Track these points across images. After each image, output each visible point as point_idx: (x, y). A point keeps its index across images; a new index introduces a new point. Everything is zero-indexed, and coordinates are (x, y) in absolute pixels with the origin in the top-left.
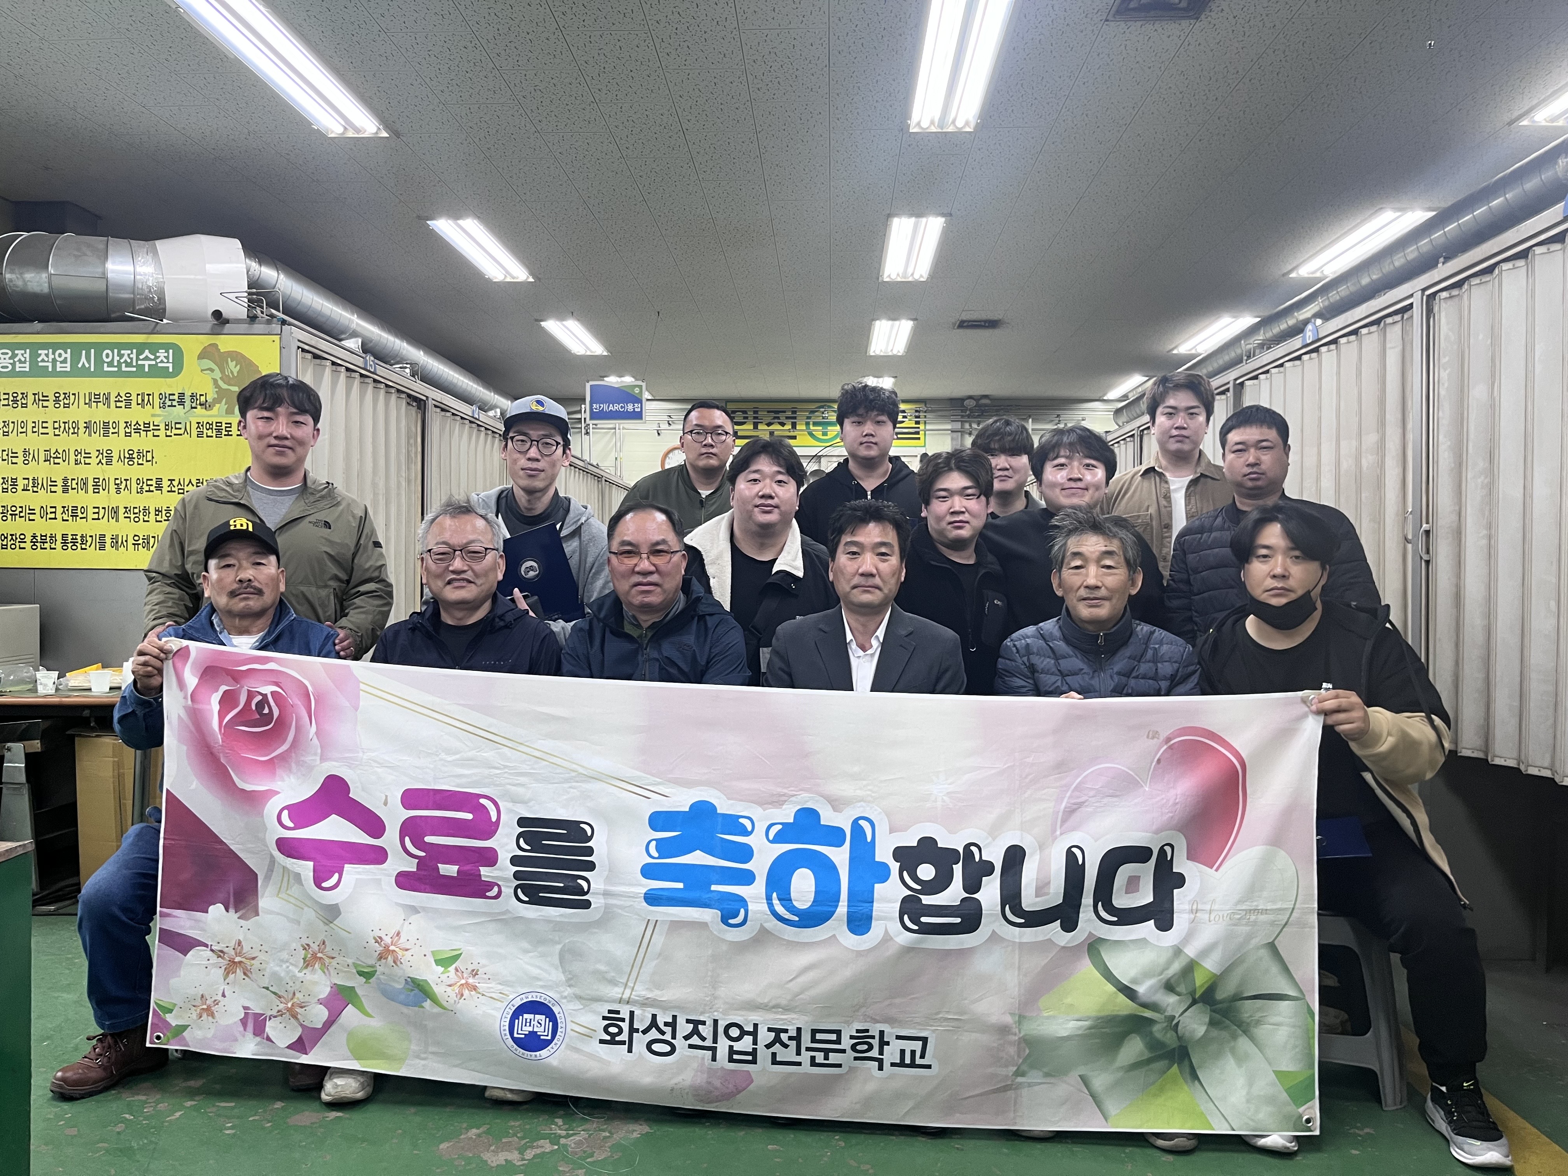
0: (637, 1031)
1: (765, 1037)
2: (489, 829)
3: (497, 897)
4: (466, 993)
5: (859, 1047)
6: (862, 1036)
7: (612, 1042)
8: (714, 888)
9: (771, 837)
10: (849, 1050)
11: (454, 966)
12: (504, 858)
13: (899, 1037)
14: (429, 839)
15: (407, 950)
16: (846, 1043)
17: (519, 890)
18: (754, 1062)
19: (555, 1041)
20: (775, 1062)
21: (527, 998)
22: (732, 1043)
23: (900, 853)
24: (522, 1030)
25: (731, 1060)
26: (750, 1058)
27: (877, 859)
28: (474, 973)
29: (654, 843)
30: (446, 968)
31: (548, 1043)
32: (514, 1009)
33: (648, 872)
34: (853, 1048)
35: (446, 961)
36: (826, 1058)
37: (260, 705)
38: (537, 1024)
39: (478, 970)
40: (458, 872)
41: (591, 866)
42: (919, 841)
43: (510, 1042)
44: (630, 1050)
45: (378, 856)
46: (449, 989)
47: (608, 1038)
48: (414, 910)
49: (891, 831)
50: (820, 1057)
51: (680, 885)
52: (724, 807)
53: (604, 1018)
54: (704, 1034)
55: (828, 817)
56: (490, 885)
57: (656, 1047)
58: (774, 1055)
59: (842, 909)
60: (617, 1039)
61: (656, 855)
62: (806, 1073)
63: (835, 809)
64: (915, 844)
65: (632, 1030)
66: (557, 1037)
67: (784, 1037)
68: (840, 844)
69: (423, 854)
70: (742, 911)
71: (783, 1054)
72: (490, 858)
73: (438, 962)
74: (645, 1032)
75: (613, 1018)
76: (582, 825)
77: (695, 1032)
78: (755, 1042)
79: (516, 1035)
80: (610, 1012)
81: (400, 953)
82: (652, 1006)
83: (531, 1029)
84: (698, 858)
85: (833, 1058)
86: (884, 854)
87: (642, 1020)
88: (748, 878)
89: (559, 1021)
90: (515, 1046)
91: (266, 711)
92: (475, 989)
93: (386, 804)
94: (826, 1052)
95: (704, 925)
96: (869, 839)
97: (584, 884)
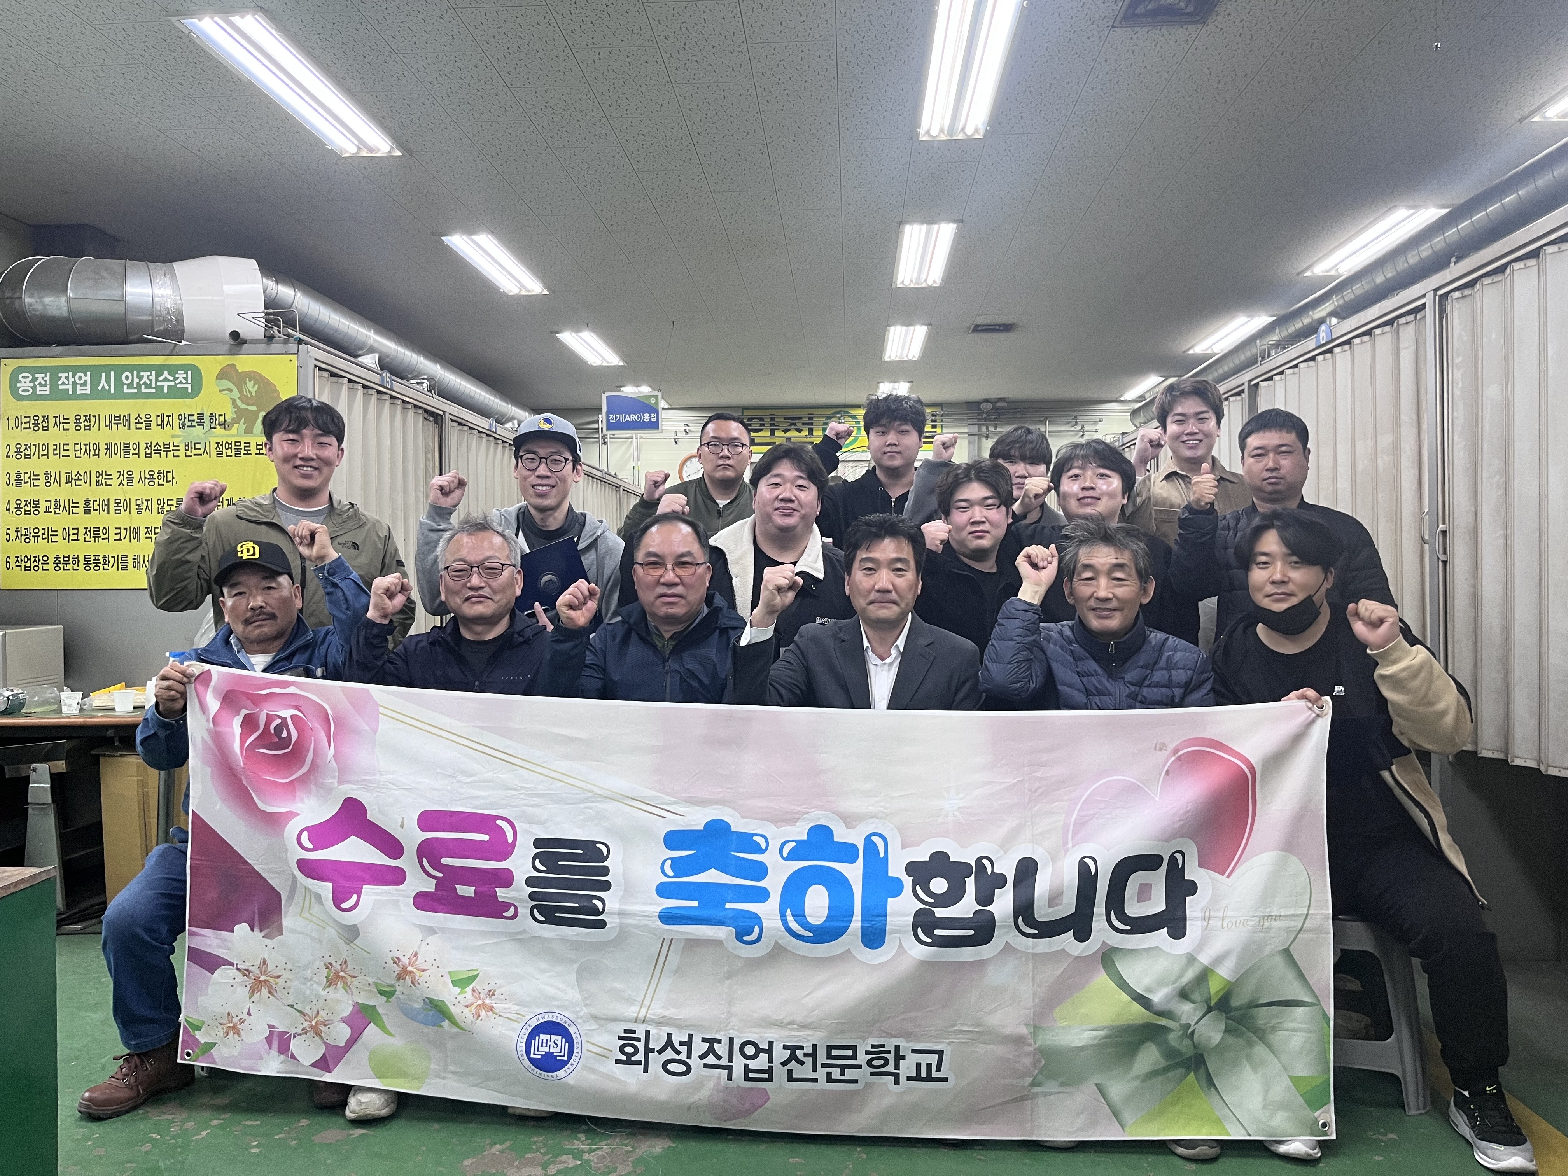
0: (653, 1050)
1: (781, 1054)
2: (504, 850)
3: (514, 917)
4: (483, 1013)
5: (875, 1063)
6: (878, 1052)
7: (628, 1062)
8: (728, 905)
9: (785, 855)
10: (865, 1066)
11: (471, 986)
12: (520, 878)
13: (914, 1051)
14: (444, 861)
15: (424, 971)
16: (862, 1058)
17: (535, 910)
18: (770, 1079)
19: (572, 1061)
20: (791, 1079)
21: (543, 1018)
22: (747, 1062)
23: (912, 868)
24: (539, 1050)
25: (747, 1078)
26: (766, 1076)
27: (890, 875)
28: (491, 993)
29: (669, 862)
30: (463, 989)
31: (565, 1063)
32: (530, 1029)
33: (663, 891)
34: (869, 1063)
35: (462, 982)
36: (842, 1073)
37: (279, 729)
38: (554, 1044)
39: (495, 991)
40: (475, 891)
41: (606, 886)
42: (932, 856)
43: (527, 1063)
44: (646, 1070)
45: (396, 877)
46: (466, 1010)
47: (624, 1058)
48: (431, 931)
49: (904, 847)
50: (836, 1073)
51: (695, 904)
52: (738, 825)
53: (620, 1038)
54: (720, 1053)
55: (841, 834)
56: (507, 906)
57: (671, 1067)
58: (790, 1072)
59: (856, 924)
60: (633, 1059)
61: (671, 874)
62: (823, 1090)
63: (848, 826)
64: (928, 859)
65: (648, 1050)
66: (573, 1057)
67: (799, 1053)
68: (853, 860)
69: (441, 875)
70: (757, 928)
71: (799, 1072)
72: (505, 879)
73: (455, 983)
74: (660, 1052)
75: (628, 1038)
76: (598, 845)
77: (711, 1051)
78: (771, 1060)
79: (532, 1056)
80: (626, 1031)
81: (418, 973)
82: (667, 1024)
83: (547, 1050)
84: (712, 876)
85: (850, 1074)
86: (897, 869)
87: (657, 1040)
88: (762, 895)
89: (575, 1041)
90: (532, 1067)
91: (285, 734)
92: (491, 1010)
93: (402, 826)
94: (843, 1068)
95: (719, 943)
96: (882, 855)
97: (599, 904)
